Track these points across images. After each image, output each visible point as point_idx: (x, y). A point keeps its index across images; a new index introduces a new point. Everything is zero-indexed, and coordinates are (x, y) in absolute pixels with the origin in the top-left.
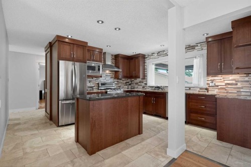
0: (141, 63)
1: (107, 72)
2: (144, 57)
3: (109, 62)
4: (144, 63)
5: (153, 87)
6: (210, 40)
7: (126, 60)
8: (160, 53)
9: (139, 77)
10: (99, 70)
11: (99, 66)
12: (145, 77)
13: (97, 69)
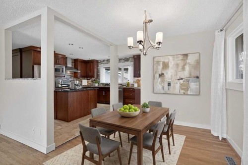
0: (95, 66)
1: (68, 72)
2: (97, 62)
3: (69, 65)
4: (98, 66)
5: (104, 84)
6: (136, 57)
7: (83, 64)
8: (108, 61)
9: (94, 77)
10: (63, 71)
11: (63, 69)
12: (98, 76)
13: (61, 70)
